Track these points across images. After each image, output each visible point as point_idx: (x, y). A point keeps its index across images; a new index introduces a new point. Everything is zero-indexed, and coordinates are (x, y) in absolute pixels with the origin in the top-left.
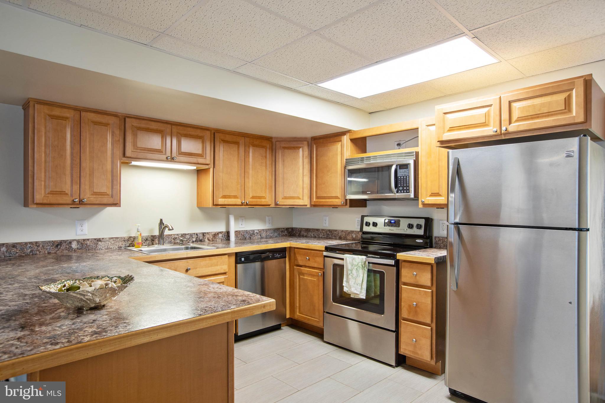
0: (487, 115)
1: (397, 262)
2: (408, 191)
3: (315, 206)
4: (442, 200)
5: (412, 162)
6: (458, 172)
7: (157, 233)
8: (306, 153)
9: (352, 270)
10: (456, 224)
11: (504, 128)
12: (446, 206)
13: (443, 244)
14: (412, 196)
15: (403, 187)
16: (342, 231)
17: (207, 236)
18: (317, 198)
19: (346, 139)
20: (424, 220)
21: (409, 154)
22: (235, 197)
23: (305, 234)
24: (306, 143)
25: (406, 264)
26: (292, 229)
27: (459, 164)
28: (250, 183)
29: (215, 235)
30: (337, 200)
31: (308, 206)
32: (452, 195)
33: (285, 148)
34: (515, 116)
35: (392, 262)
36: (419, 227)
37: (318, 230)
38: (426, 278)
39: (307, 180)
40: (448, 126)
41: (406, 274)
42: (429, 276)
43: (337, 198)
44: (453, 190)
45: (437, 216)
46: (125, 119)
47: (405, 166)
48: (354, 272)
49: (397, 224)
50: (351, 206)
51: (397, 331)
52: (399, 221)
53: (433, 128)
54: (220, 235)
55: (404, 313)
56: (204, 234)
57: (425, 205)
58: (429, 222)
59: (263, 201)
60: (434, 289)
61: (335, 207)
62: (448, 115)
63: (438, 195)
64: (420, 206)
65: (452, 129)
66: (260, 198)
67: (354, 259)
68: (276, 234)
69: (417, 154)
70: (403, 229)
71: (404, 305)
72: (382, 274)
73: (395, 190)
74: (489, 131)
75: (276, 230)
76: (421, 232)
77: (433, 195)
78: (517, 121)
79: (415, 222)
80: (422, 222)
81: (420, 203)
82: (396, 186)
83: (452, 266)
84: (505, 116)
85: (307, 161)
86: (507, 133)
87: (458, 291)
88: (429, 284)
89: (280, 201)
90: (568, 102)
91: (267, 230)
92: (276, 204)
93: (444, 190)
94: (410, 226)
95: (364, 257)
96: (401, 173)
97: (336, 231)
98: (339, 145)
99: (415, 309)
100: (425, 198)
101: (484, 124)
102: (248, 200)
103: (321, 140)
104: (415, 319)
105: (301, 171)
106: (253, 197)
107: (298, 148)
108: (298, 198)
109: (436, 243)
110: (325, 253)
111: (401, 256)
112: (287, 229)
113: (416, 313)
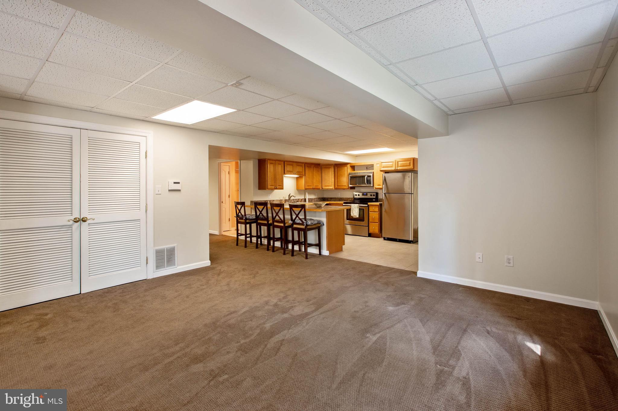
0: (392, 164)
1: (368, 205)
2: (371, 184)
3: (336, 189)
4: (381, 187)
5: (372, 175)
6: (385, 179)
7: (287, 198)
8: (333, 170)
9: (354, 209)
10: (385, 193)
11: (396, 168)
12: (382, 188)
13: (381, 200)
14: (372, 186)
15: (369, 183)
16: (346, 198)
17: (299, 200)
18: (337, 186)
19: (349, 166)
20: (375, 193)
21: (371, 173)
22: (311, 186)
23: (330, 200)
24: (333, 166)
25: (371, 206)
26: (324, 198)
27: (385, 178)
28: (315, 181)
29: (302, 200)
30: (346, 187)
31: (334, 189)
32: (384, 185)
33: (325, 168)
34: (399, 165)
35: (367, 205)
36: (374, 195)
37: (336, 198)
38: (377, 209)
39: (333, 179)
40: (383, 166)
41: (371, 209)
42: (378, 209)
43: (345, 186)
44: (384, 184)
45: (379, 192)
46: (284, 162)
47: (370, 176)
48: (355, 209)
49: (366, 195)
50: (351, 189)
51: (368, 226)
52: (367, 194)
53: (378, 165)
54: (303, 200)
55: (370, 220)
56: (298, 199)
57: (376, 188)
58: (377, 194)
59: (318, 187)
60: (379, 212)
61: (344, 189)
62: (382, 163)
63: (380, 185)
64: (375, 189)
65: (383, 167)
66: (317, 186)
67: (354, 205)
68: (319, 200)
69: (373, 172)
70: (369, 196)
71: (370, 218)
72: (363, 209)
73: (367, 184)
74: (393, 169)
75: (319, 198)
76: (375, 197)
77: (378, 185)
78: (400, 167)
79: (372, 194)
80: (375, 194)
81: (374, 188)
82: (367, 182)
83: (384, 206)
84: (397, 165)
85: (333, 172)
86: (397, 170)
87: (386, 211)
88: (378, 211)
89: (324, 187)
90: (410, 163)
91: (316, 198)
92: (322, 188)
93: (381, 184)
94: (371, 195)
95: (358, 204)
96: (368, 178)
97: (343, 198)
98: (346, 168)
99: (373, 219)
100: (376, 186)
101: (391, 167)
102: (314, 187)
103: (339, 165)
104: (374, 222)
105: (331, 176)
106: (316, 186)
107: (330, 168)
108: (330, 186)
109: (379, 201)
110: (344, 204)
111: (369, 203)
112: (323, 198)
113: (374, 220)
